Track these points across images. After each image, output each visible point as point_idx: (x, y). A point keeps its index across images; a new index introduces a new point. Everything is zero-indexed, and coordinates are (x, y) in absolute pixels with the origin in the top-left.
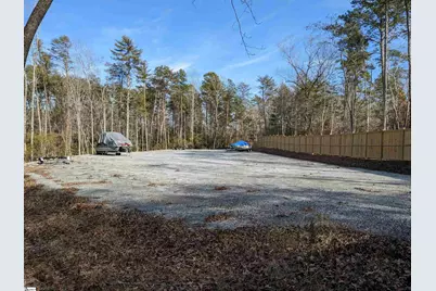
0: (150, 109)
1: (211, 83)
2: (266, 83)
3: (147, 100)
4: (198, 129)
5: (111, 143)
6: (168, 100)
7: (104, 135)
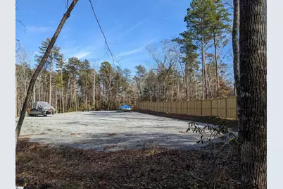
0: (65, 85)
1: (106, 68)
2: (140, 69)
3: (63, 79)
4: (98, 98)
5: (40, 109)
6: (78, 79)
7: (36, 104)
